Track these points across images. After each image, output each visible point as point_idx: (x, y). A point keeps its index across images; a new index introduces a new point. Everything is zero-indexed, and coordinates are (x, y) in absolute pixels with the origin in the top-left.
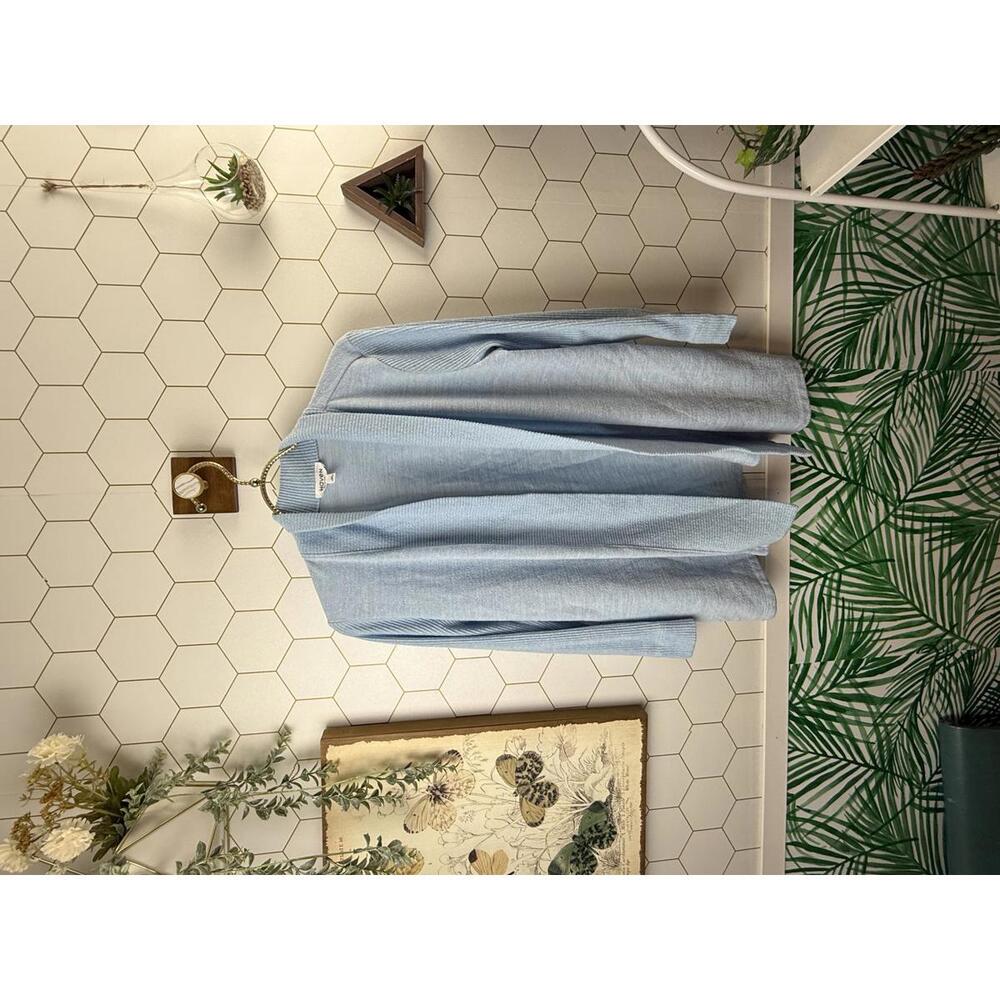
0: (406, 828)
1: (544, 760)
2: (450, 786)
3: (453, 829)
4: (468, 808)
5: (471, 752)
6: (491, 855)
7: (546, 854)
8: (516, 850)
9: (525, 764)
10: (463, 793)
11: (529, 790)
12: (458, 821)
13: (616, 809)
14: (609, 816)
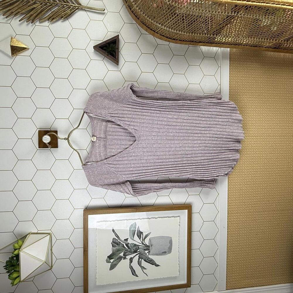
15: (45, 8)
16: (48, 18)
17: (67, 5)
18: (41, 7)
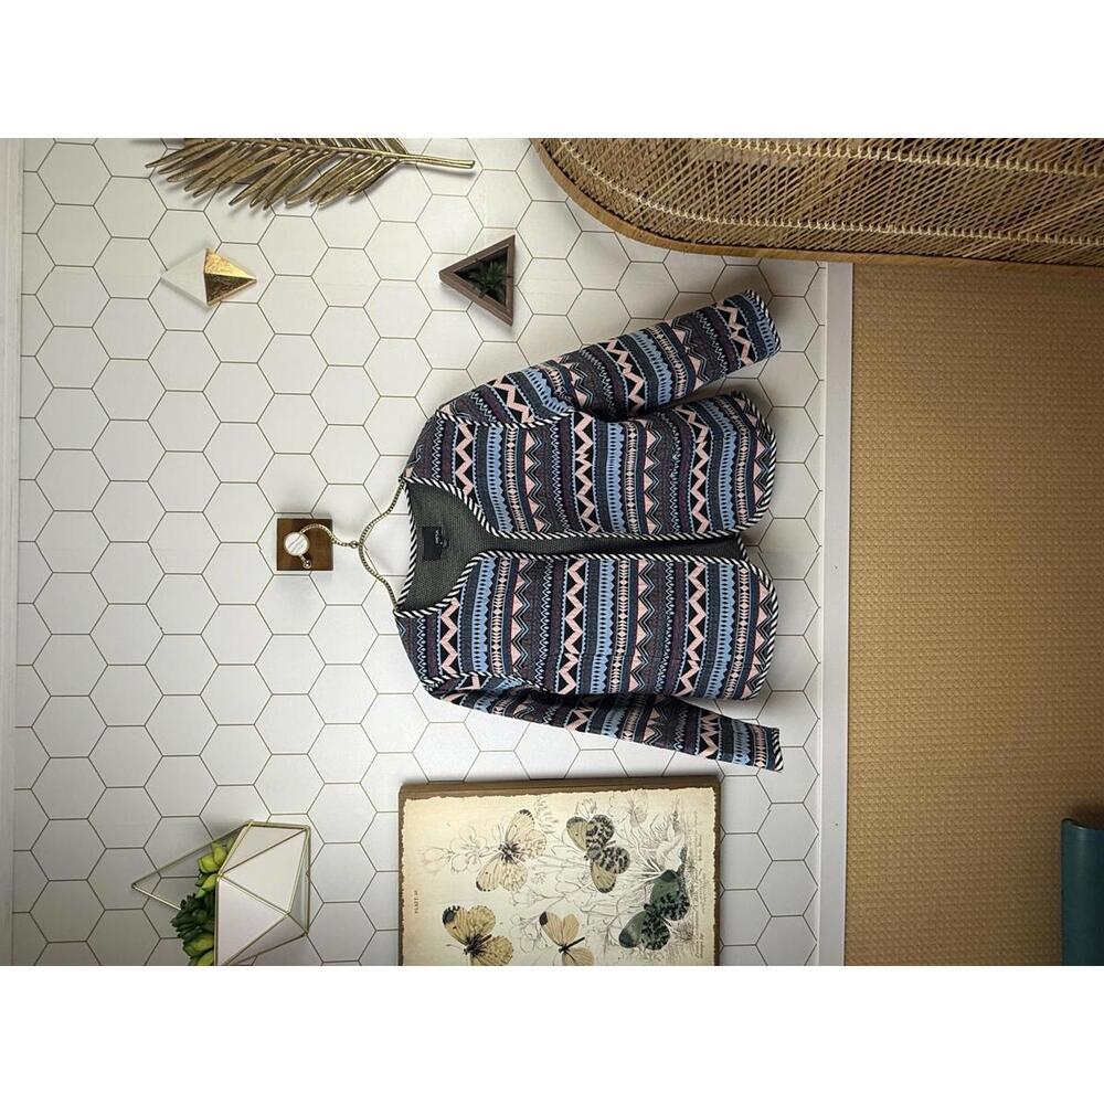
0: (478, 886)
1: (614, 824)
2: (521, 846)
3: (524, 889)
4: (538, 870)
5: (542, 813)
6: (562, 920)
7: (616, 923)
8: (586, 915)
9: (596, 828)
10: (534, 853)
11: (600, 855)
12: (529, 882)
13: (689, 880)
14: (682, 886)
15: (301, 165)
16: (311, 191)
17: (365, 154)
18: (292, 162)
